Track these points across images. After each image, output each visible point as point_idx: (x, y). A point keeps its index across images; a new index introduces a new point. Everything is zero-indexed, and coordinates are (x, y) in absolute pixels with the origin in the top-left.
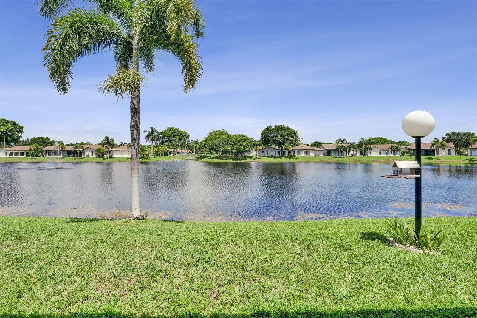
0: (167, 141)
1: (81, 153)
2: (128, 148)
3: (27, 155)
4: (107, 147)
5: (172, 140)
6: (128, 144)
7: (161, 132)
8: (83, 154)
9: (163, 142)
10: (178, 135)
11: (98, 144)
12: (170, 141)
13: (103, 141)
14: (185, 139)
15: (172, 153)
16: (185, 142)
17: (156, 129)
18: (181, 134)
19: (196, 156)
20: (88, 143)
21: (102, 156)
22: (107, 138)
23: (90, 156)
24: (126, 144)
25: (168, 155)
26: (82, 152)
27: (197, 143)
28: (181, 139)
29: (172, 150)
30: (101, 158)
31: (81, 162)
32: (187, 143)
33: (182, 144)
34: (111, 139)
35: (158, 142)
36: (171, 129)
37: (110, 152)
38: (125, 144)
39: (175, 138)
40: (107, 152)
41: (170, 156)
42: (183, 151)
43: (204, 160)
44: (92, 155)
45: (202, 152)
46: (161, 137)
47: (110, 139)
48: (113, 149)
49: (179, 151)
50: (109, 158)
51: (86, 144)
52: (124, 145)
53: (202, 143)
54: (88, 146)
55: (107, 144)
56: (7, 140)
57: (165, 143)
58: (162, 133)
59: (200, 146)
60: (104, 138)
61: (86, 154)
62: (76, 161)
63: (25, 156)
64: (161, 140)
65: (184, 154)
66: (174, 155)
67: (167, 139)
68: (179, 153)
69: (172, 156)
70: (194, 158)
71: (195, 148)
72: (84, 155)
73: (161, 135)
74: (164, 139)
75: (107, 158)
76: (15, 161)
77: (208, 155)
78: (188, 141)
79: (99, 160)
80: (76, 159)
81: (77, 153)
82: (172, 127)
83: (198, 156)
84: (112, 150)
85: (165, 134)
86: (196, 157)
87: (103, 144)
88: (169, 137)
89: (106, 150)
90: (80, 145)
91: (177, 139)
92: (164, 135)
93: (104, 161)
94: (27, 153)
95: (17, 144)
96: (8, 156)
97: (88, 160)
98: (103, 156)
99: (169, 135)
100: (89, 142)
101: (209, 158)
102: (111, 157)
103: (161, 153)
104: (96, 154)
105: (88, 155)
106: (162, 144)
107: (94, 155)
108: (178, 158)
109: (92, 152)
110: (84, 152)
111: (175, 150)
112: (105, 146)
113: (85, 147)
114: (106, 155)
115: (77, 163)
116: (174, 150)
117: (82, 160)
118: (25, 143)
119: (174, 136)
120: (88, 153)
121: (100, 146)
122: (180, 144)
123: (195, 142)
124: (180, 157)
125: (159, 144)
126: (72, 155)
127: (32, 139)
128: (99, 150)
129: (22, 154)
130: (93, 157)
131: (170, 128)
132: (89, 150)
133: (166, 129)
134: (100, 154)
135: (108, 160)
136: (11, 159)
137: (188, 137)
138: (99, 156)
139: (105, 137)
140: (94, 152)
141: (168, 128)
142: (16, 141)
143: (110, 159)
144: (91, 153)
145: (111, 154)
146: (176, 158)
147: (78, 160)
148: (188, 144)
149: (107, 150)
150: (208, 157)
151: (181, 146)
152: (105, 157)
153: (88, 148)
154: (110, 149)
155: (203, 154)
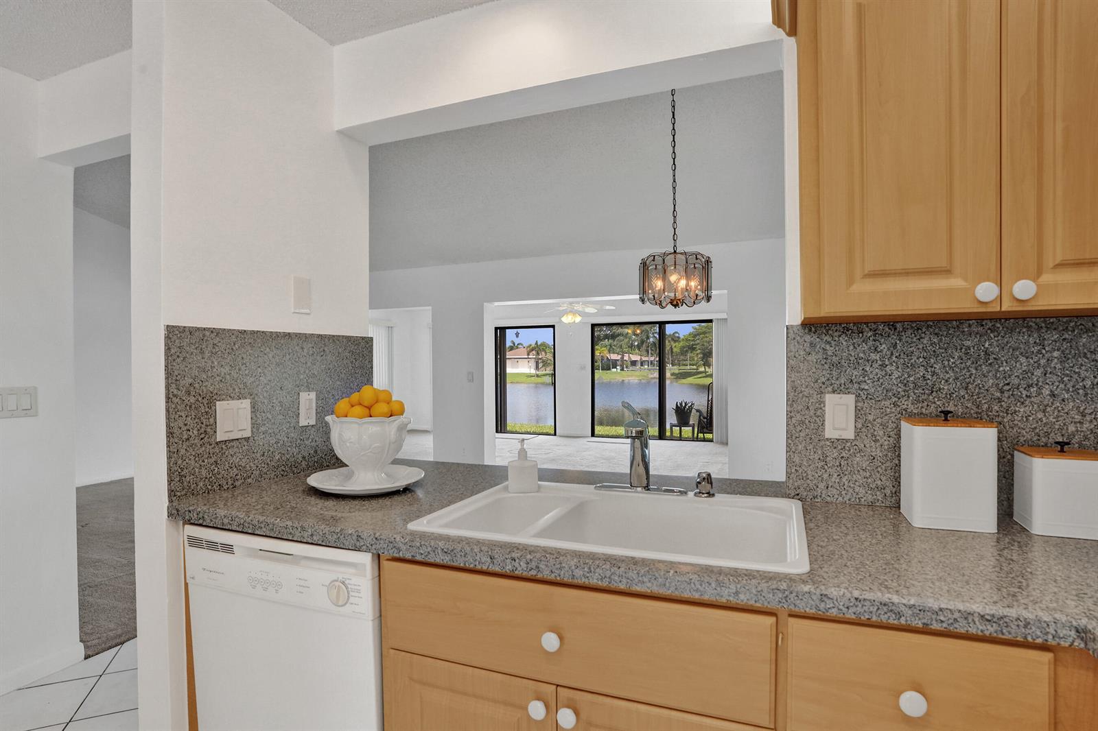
2: (528, 355)
5: (619, 335)
14: (647, 331)
15: (619, 363)
16: (648, 338)
19: (672, 371)
25: (609, 369)
27: (675, 341)
29: (619, 357)
32: (651, 340)
33: (642, 342)
38: (518, 344)
39: (625, 329)
41: (614, 370)
42: (644, 359)
43: (690, 380)
45: (688, 362)
49: (634, 358)
52: (517, 348)
53: (687, 340)
57: (601, 340)
59: (683, 347)
65: (646, 367)
66: (622, 369)
68: (634, 363)
69: (619, 370)
77: (702, 369)
78: (654, 336)
83: (677, 371)
86: (672, 375)
91: (629, 330)
101: (704, 375)
108: (632, 376)
111: (626, 358)
116: (622, 358)
122: (636, 344)
123: (672, 338)
124: (638, 373)
146: (628, 376)
148: (654, 344)
150: (701, 372)
151: (639, 347)
155: (690, 365)
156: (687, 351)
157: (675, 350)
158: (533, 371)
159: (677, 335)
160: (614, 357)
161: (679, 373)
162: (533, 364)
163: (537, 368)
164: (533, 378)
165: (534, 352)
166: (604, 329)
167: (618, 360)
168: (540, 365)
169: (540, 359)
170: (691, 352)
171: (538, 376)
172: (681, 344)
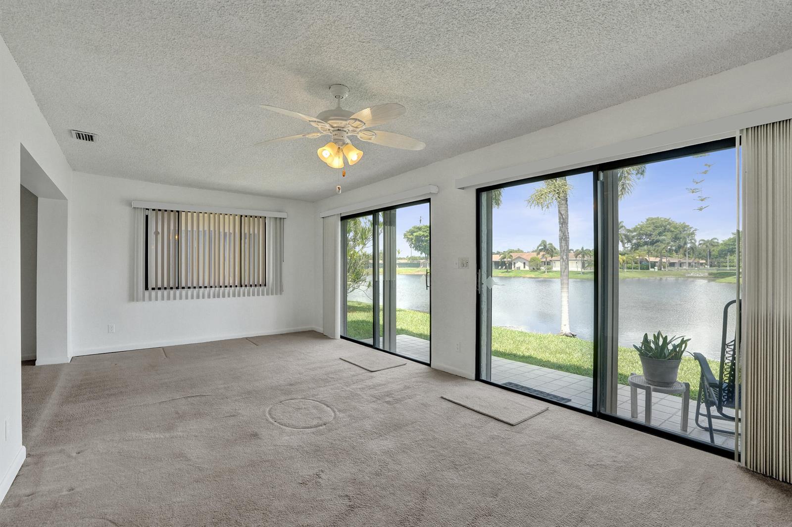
0: (646, 243)
1: (510, 264)
2: (576, 257)
4: (543, 255)
5: (657, 242)
6: (576, 251)
7: (634, 226)
8: (513, 266)
9: (637, 247)
10: (669, 231)
11: (533, 252)
12: (652, 243)
13: (538, 247)
14: (685, 238)
15: (657, 264)
16: (685, 243)
17: (624, 224)
18: (676, 228)
19: (711, 271)
20: (519, 250)
21: (538, 269)
22: (544, 242)
23: (522, 268)
24: (573, 250)
25: (648, 269)
26: (512, 264)
27: (714, 246)
28: (676, 238)
29: (658, 260)
30: (536, 271)
31: (510, 277)
32: (689, 246)
33: (680, 247)
35: (628, 246)
36: (654, 221)
37: (548, 263)
39: (663, 237)
40: (545, 263)
41: (653, 269)
42: (682, 261)
44: (524, 267)
45: (728, 264)
46: (633, 237)
48: (554, 258)
49: (672, 260)
50: (547, 272)
51: (516, 252)
54: (518, 255)
55: (544, 252)
57: (641, 246)
58: (635, 230)
59: (722, 251)
60: (540, 242)
61: (517, 265)
62: (504, 276)
64: (634, 241)
65: (683, 267)
66: (660, 269)
67: (645, 239)
68: (672, 264)
69: (656, 270)
70: (706, 274)
71: (710, 255)
72: (515, 267)
73: (635, 234)
74: (640, 239)
75: (544, 272)
78: (692, 243)
79: (533, 275)
80: (505, 272)
81: (505, 264)
82: (656, 217)
83: (715, 271)
84: (551, 261)
85: (641, 230)
86: (710, 274)
87: (538, 252)
88: (651, 235)
89: (542, 260)
90: (508, 254)
91: (666, 238)
92: (640, 233)
93: (540, 276)
97: (520, 275)
98: (540, 269)
99: (651, 231)
100: (521, 249)
102: (549, 270)
103: (634, 265)
104: (530, 266)
105: (519, 268)
106: (636, 249)
107: (527, 268)
108: (669, 275)
109: (524, 263)
110: (515, 263)
111: (664, 260)
112: (541, 253)
113: (515, 255)
114: (543, 268)
115: (506, 277)
116: (661, 260)
117: (511, 274)
119: (660, 234)
120: (519, 264)
121: (535, 254)
122: (673, 248)
123: (712, 243)
124: (675, 272)
125: (632, 248)
126: (500, 267)
128: (533, 260)
130: (525, 271)
131: (652, 219)
132: (520, 260)
133: (644, 221)
134: (535, 267)
135: (546, 275)
137: (693, 234)
138: (534, 268)
140: (527, 263)
141: (648, 220)
143: (548, 274)
144: (523, 265)
145: (550, 266)
146: (665, 275)
147: (507, 275)
148: (692, 248)
149: (544, 260)
151: (676, 252)
152: (542, 271)
153: (519, 257)
154: (549, 259)
155: (730, 266)
156: (726, 255)
157: (713, 253)
158: (580, 270)
159: (716, 241)
160: (652, 259)
161: (717, 273)
162: (580, 264)
163: (583, 267)
164: (579, 275)
165: (580, 256)
166: (644, 237)
167: (657, 262)
168: (586, 265)
169: (586, 261)
170: (731, 255)
171: (583, 273)
172: (720, 248)
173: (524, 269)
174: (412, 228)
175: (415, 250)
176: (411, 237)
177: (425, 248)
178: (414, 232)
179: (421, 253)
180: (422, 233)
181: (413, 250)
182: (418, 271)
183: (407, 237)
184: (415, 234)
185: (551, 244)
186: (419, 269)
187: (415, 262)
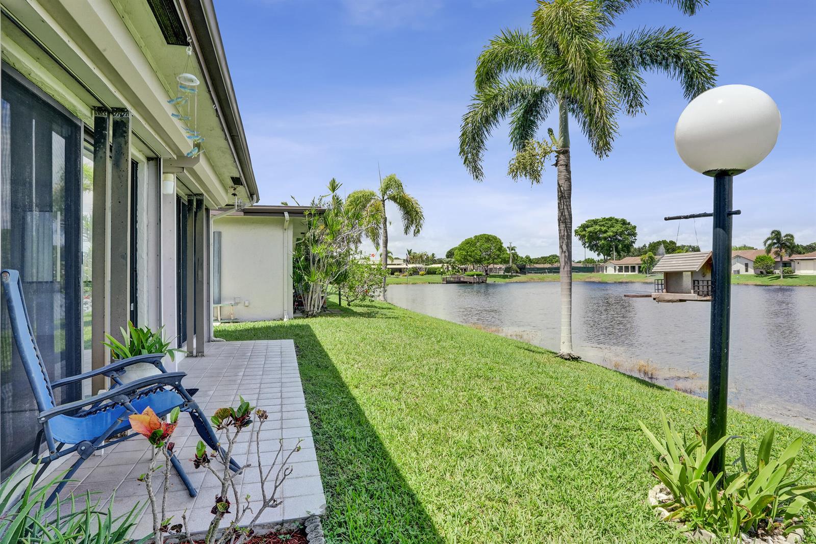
3: (640, 271)
4: (777, 253)
21: (768, 273)
22: (777, 234)
23: (743, 272)
30: (766, 276)
34: (787, 235)
37: (786, 264)
40: (780, 264)
44: (747, 271)
47: (783, 234)
48: (794, 257)
50: (784, 277)
55: (778, 247)
56: (616, 247)
63: (637, 272)
75: (779, 277)
76: (624, 280)
79: (759, 281)
84: (790, 260)
87: (769, 247)
89: (776, 260)
93: (772, 283)
94: (640, 267)
95: (631, 254)
96: (617, 273)
98: (772, 273)
102: (789, 275)
104: (755, 268)
105: (738, 272)
107: (751, 271)
109: (747, 265)
112: (773, 250)
114: (777, 271)
118: (641, 252)
120: (739, 266)
121: (763, 251)
127: (650, 245)
128: (760, 260)
129: (633, 269)
130: (747, 276)
132: (741, 260)
134: (764, 268)
135: (782, 282)
136: (621, 277)
138: (762, 273)
139: (773, 232)
140: (751, 265)
142: (627, 249)
143: (787, 280)
144: (744, 267)
145: (789, 269)
149: (779, 259)
152: (775, 275)
153: (740, 257)
154: (786, 258)
173: (746, 273)
174: (585, 222)
175: (591, 250)
176: (584, 233)
177: (602, 248)
178: (588, 227)
179: (599, 255)
180: (598, 227)
181: (588, 250)
182: (590, 278)
183: (579, 235)
184: (588, 230)
185: (792, 236)
186: (593, 274)
187: (590, 265)
